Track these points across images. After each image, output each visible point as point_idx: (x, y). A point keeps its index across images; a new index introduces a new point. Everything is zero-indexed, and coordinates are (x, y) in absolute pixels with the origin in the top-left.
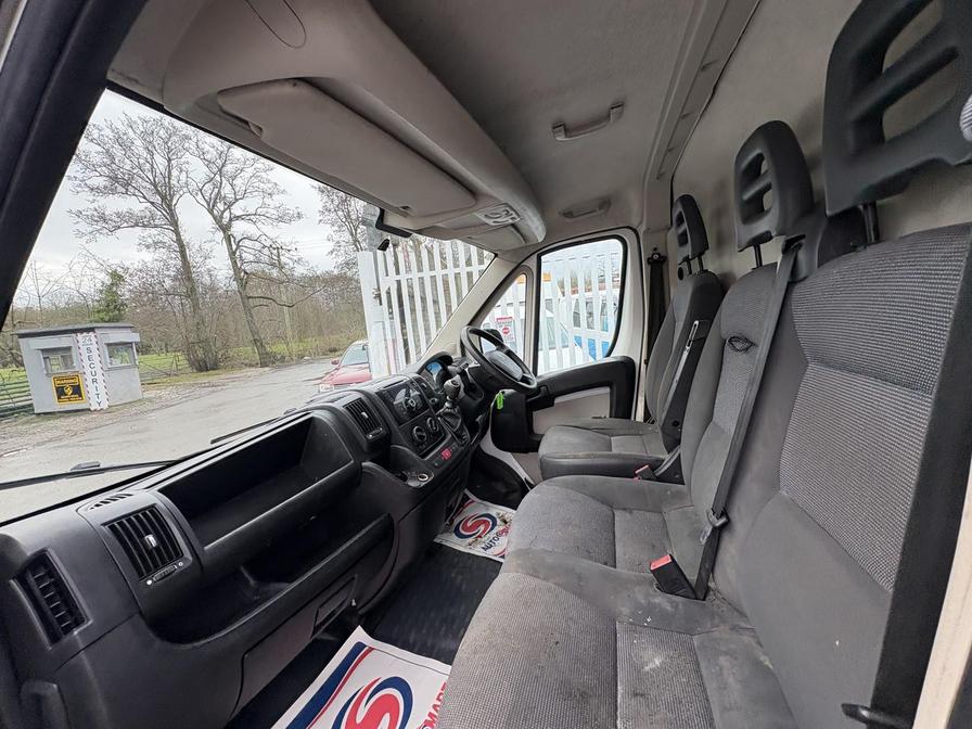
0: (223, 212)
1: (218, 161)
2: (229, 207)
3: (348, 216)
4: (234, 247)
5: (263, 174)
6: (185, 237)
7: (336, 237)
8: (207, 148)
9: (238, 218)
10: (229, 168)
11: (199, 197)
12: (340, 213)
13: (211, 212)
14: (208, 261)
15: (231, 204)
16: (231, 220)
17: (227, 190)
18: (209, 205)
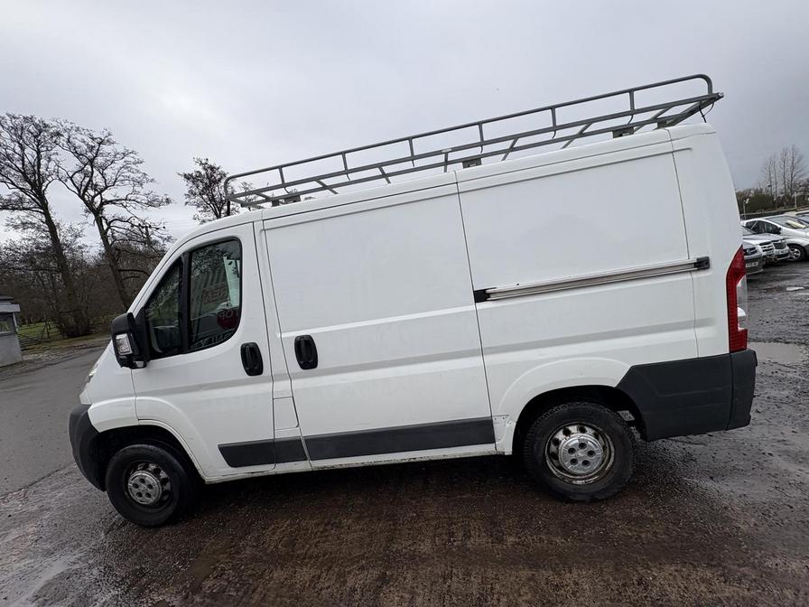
0: (93, 197)
1: (90, 154)
2: (100, 193)
3: (212, 199)
4: (105, 227)
5: (133, 166)
6: (55, 219)
7: (202, 216)
8: (77, 143)
9: (107, 202)
10: (100, 160)
11: (69, 183)
12: (205, 196)
13: (82, 198)
14: (78, 240)
15: (102, 191)
16: (102, 204)
17: (98, 179)
18: (79, 191)
